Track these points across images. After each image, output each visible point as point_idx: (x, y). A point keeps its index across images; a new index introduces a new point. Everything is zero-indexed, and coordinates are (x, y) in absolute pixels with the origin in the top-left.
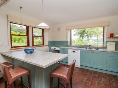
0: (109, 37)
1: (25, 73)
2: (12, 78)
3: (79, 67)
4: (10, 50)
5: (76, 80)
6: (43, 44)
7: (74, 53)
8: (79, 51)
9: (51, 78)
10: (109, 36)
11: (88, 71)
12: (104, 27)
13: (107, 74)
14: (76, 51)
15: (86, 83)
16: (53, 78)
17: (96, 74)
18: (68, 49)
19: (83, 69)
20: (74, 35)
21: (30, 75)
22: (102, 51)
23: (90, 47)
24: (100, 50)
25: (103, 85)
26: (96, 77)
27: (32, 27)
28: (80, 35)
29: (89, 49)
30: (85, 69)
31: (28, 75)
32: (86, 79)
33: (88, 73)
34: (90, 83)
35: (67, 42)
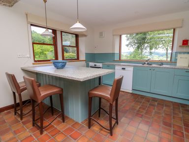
0: (180, 46)
1: (56, 92)
2: (42, 95)
3: (131, 92)
4: (33, 64)
5: (124, 107)
6: (78, 58)
7: (123, 71)
8: (131, 69)
9: (89, 98)
10: (181, 44)
11: (144, 98)
12: (174, 29)
13: (172, 102)
14: (127, 68)
15: (138, 111)
16: (91, 98)
17: (156, 101)
18: (115, 65)
19: (136, 94)
20: (127, 45)
21: (62, 94)
22: (168, 68)
23: (150, 63)
24: (164, 66)
25: (163, 115)
26: (154, 105)
27: (61, 32)
28: (137, 45)
29: (147, 65)
30: (139, 95)
31: (60, 94)
32: (139, 107)
33: (143, 100)
34: (145, 111)
35: (113, 54)
